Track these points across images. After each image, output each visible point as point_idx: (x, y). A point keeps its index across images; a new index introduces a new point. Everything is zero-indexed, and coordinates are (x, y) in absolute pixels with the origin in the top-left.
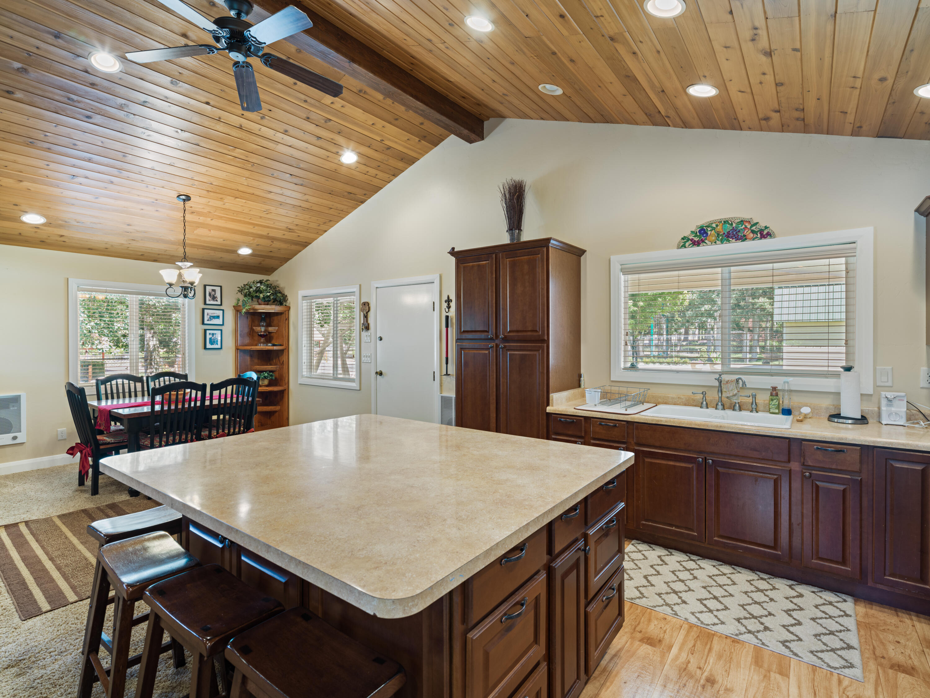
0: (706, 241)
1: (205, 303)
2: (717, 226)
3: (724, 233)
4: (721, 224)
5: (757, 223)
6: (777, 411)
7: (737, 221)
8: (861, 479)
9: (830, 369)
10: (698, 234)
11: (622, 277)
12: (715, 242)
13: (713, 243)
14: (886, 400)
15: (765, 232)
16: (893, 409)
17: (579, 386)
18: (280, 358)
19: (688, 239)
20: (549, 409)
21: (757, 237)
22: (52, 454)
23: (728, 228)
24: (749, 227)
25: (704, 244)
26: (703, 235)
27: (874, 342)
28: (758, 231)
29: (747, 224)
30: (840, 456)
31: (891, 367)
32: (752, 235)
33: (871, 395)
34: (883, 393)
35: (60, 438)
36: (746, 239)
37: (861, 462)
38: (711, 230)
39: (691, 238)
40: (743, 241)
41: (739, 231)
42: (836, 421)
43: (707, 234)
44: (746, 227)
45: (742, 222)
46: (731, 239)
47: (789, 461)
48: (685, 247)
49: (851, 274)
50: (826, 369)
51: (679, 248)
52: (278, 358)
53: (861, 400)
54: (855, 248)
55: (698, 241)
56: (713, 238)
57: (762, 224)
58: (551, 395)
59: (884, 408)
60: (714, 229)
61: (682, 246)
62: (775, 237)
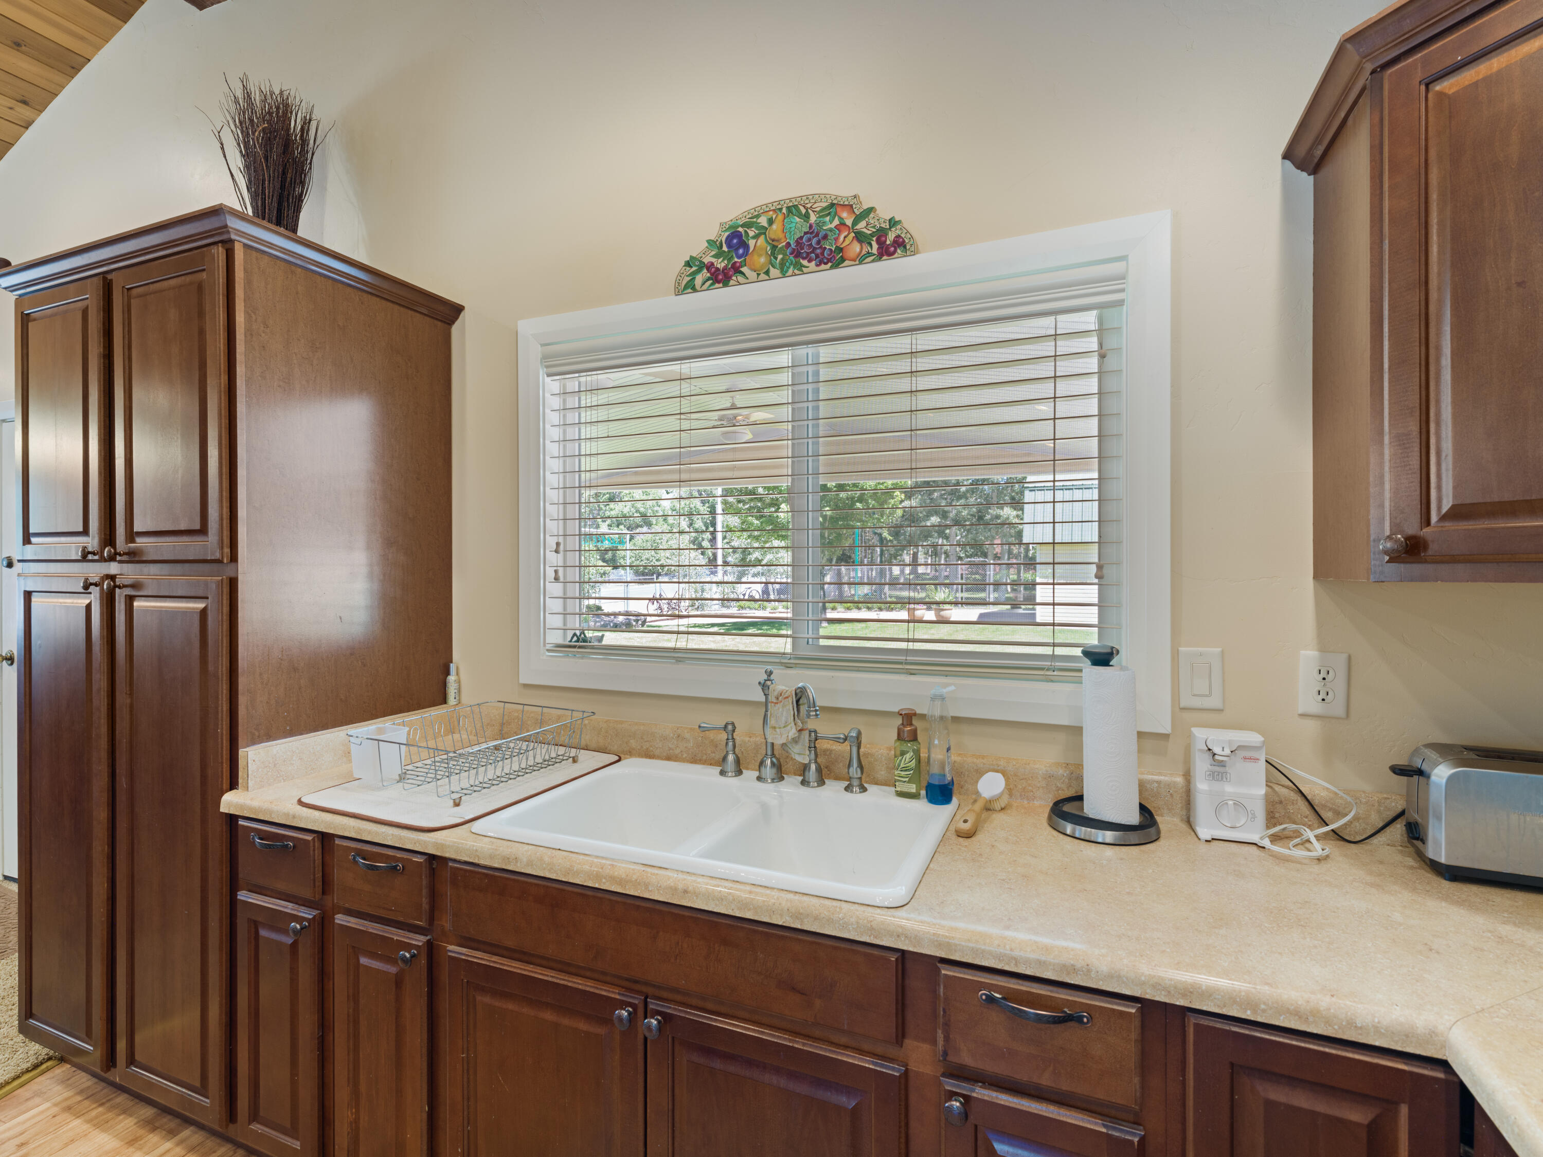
0: (744, 269)
2: (771, 222)
3: (788, 244)
4: (780, 217)
5: (871, 210)
6: (912, 788)
7: (819, 206)
8: (1142, 1140)
9: (1059, 651)
10: (725, 248)
11: (552, 385)
12: (767, 273)
13: (763, 276)
14: (1208, 756)
15: (891, 237)
16: (1229, 788)
17: (443, 699)
19: (702, 266)
20: (230, 802)
21: (869, 254)
23: (797, 226)
24: (849, 222)
25: (741, 279)
26: (737, 250)
27: (1172, 571)
28: (872, 235)
29: (845, 215)
30: (1068, 1035)
31: (1220, 649)
32: (856, 247)
33: (1165, 737)
34: (1200, 733)
36: (843, 259)
37: (1144, 1067)
38: (756, 237)
39: (707, 260)
40: (836, 266)
41: (825, 237)
42: (1068, 832)
43: (746, 246)
44: (842, 224)
45: (833, 207)
46: (805, 262)
47: (901, 1036)
48: (694, 290)
49: (1112, 362)
50: (1048, 651)
51: (679, 292)
53: (1140, 751)
54: (1123, 277)
55: (725, 268)
56: (763, 260)
57: (884, 213)
58: (241, 752)
59: (1202, 786)
60: (763, 231)
61: (686, 287)
62: (914, 253)
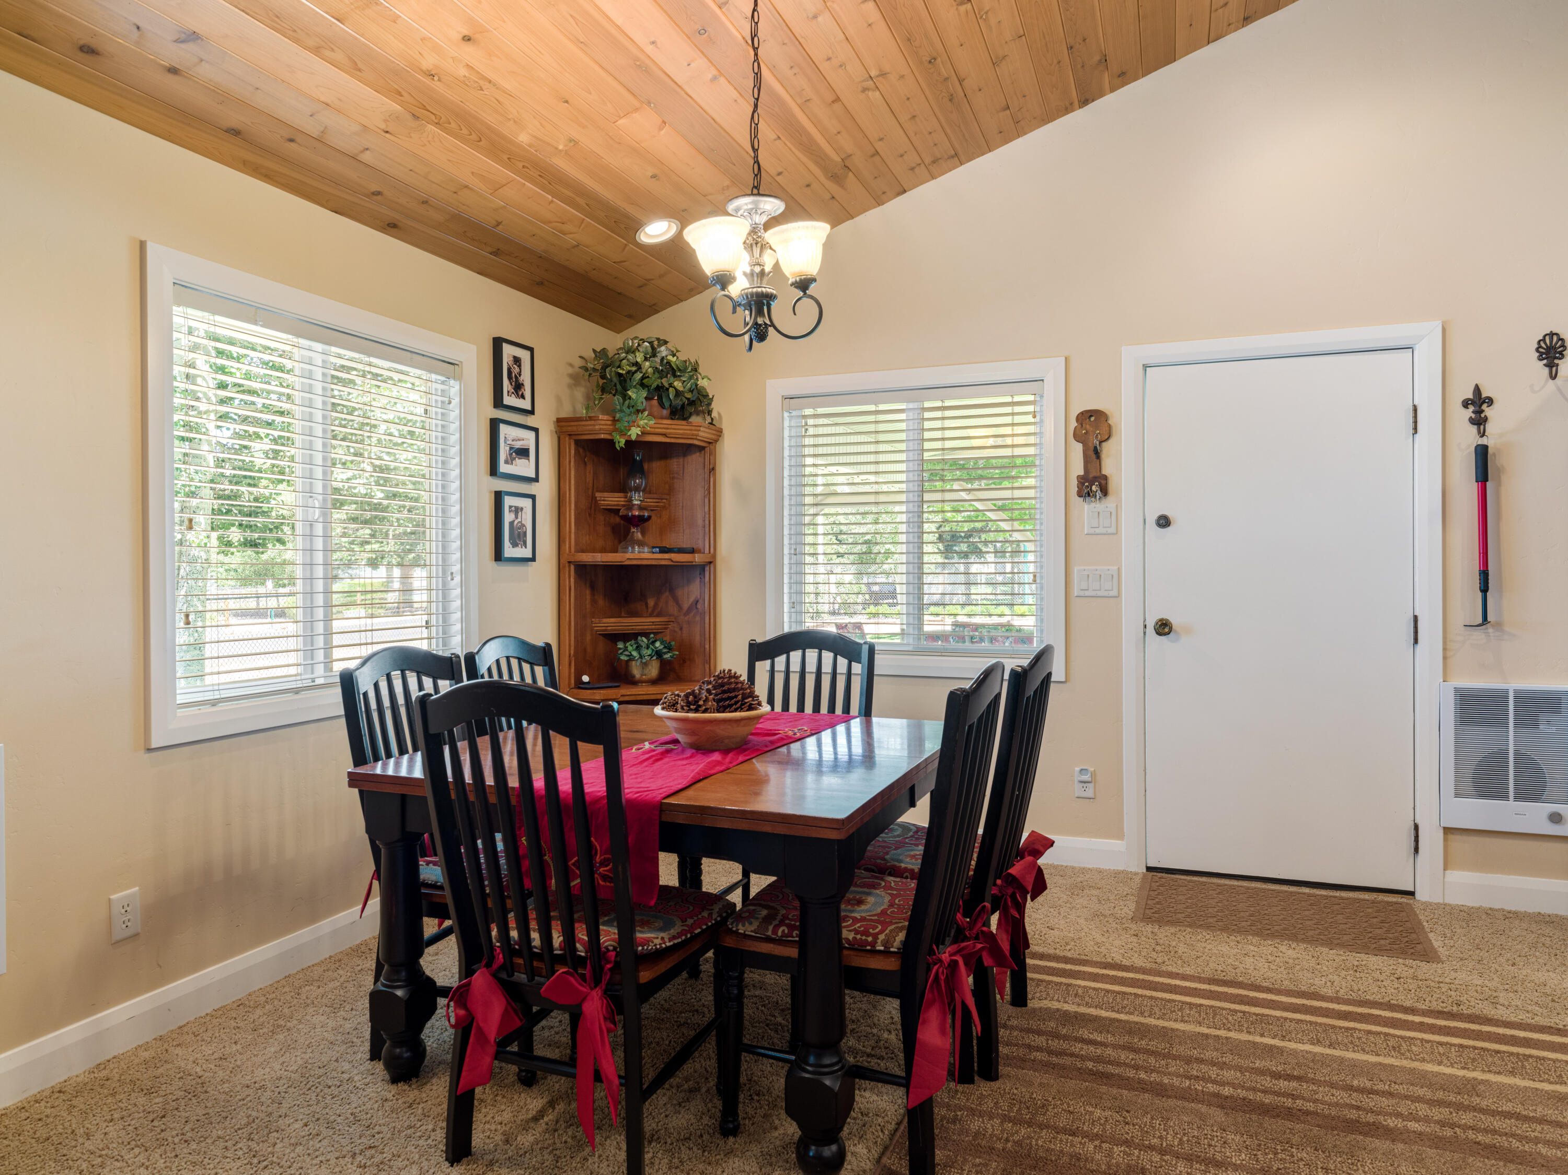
1: (498, 403)
18: (679, 593)
22: (92, 1007)
35: (120, 932)
52: (672, 590)
